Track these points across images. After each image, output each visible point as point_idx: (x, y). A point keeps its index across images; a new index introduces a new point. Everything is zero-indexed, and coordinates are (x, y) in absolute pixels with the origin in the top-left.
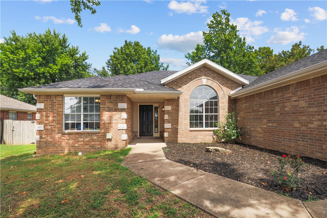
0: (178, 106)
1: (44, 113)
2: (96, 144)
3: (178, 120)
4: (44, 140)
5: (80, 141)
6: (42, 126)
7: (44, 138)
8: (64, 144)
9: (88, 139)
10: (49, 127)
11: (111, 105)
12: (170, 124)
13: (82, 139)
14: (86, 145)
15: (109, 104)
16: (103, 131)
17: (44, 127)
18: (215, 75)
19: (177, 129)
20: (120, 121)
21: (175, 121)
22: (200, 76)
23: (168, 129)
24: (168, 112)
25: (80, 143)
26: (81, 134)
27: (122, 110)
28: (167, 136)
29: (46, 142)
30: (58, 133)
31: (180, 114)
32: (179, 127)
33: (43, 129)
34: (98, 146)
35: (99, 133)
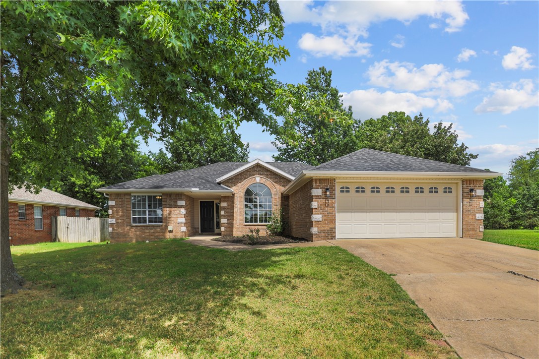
0: (233, 202)
1: (115, 209)
2: (160, 235)
3: (233, 215)
4: (116, 231)
5: (146, 233)
6: (114, 220)
7: (116, 230)
8: (131, 235)
9: (153, 231)
10: (120, 221)
11: (172, 203)
12: (226, 219)
13: (148, 231)
14: (151, 236)
15: (170, 201)
16: (164, 224)
17: (116, 221)
18: (268, 173)
19: (233, 224)
20: (179, 216)
21: (230, 216)
22: (254, 175)
23: (225, 223)
24: (224, 208)
25: (146, 234)
26: (146, 226)
27: (181, 207)
28: (224, 230)
29: (117, 233)
30: (127, 226)
31: (235, 210)
32: (234, 222)
33: (115, 222)
34: (161, 237)
35: (162, 226)
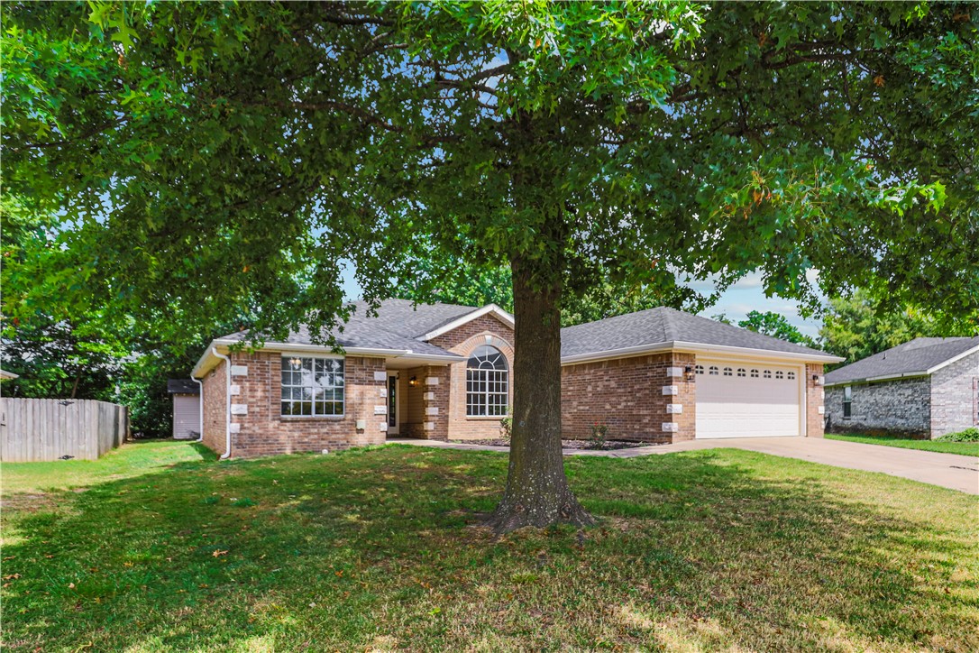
0: (448, 378)
1: (247, 384)
2: (339, 439)
3: (448, 401)
4: (247, 431)
5: (313, 434)
6: (245, 406)
7: (248, 428)
8: (283, 438)
9: (325, 430)
10: (257, 409)
11: (363, 375)
12: (437, 409)
13: (316, 430)
14: (323, 439)
15: (360, 372)
16: (349, 416)
17: (248, 409)
18: (504, 330)
19: (447, 416)
20: (377, 401)
21: (444, 403)
22: (483, 330)
23: (433, 416)
24: (434, 389)
25: (312, 437)
26: (314, 421)
27: (380, 383)
28: (433, 429)
29: (251, 436)
30: (274, 420)
31: (452, 391)
32: (450, 414)
33: (246, 412)
34: (342, 442)
35: (344, 420)
